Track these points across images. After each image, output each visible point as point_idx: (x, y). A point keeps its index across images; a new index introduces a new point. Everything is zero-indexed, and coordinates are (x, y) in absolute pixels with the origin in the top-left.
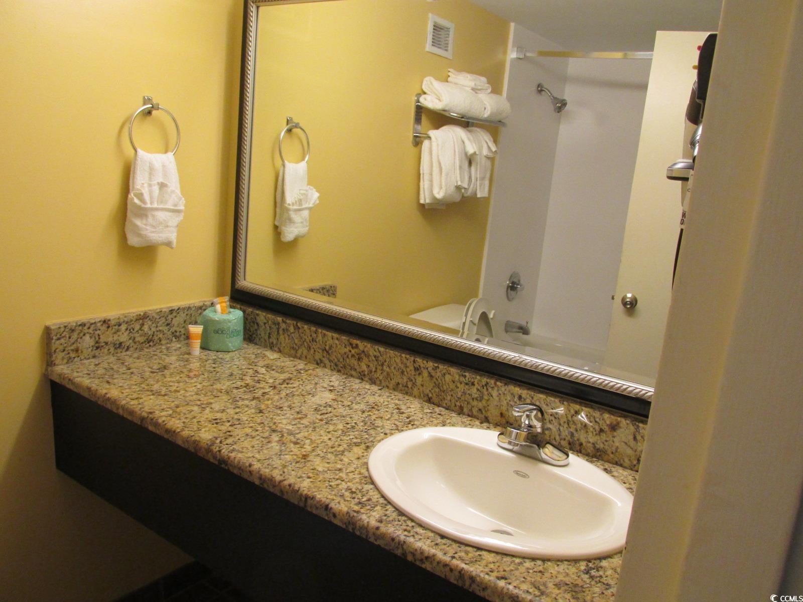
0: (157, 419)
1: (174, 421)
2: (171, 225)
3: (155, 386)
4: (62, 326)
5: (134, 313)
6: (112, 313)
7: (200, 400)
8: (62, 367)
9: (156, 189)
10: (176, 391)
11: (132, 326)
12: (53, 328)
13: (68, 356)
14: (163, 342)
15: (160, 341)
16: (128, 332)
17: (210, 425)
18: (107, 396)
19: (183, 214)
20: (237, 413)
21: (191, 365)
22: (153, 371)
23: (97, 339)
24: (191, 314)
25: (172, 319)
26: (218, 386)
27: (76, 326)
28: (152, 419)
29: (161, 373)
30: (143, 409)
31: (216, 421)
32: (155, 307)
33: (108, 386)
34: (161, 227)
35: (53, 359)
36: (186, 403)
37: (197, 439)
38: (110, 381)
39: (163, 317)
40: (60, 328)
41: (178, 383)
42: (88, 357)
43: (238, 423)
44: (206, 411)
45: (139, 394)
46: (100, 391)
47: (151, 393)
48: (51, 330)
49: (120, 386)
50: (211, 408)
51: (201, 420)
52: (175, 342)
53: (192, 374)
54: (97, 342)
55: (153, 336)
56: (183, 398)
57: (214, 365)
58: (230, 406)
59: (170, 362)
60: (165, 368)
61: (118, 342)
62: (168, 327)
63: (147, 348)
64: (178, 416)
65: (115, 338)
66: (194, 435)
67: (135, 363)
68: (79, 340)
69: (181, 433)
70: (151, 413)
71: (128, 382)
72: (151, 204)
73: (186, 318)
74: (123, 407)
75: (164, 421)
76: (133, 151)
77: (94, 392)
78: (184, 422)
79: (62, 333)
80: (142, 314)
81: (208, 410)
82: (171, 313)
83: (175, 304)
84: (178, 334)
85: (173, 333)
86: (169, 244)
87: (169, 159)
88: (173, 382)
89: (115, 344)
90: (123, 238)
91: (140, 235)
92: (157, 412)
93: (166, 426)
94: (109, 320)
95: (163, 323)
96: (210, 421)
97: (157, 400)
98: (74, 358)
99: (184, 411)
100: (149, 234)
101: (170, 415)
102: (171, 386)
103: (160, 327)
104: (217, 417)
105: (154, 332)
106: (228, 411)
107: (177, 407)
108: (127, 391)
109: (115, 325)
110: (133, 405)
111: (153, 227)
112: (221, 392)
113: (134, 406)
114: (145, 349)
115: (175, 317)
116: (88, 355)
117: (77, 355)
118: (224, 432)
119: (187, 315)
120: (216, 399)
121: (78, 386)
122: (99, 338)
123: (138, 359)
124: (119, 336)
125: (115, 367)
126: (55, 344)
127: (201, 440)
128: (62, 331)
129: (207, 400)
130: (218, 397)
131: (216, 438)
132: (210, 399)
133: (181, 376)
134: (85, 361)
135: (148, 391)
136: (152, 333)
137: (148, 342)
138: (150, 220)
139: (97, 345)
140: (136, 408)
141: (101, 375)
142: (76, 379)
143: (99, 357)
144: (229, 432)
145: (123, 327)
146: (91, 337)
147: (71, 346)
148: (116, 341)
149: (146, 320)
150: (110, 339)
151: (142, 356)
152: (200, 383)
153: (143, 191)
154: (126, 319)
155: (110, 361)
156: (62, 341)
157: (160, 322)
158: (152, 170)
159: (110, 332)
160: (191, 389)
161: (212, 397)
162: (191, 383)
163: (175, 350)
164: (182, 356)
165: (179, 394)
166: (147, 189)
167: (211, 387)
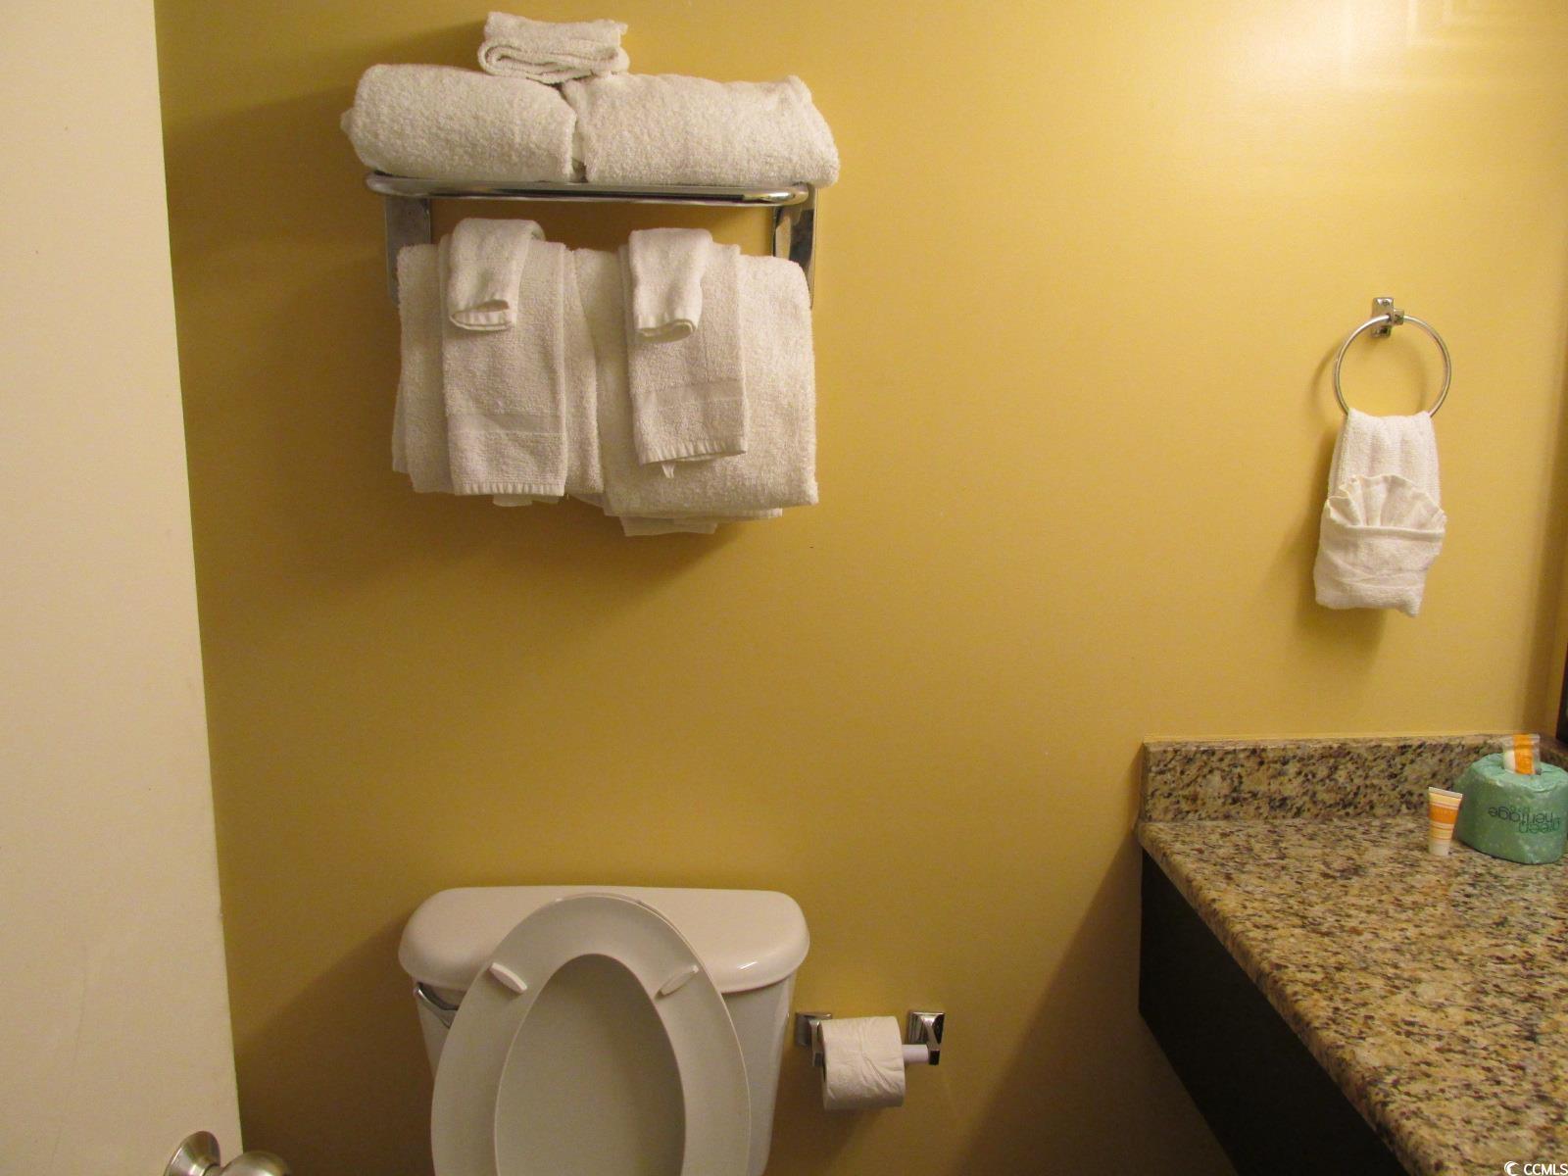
0: (1283, 985)
1: (1317, 1000)
2: (1409, 567)
3: (1317, 907)
4: (1170, 749)
5: (1319, 742)
6: (1273, 737)
7: (1396, 967)
8: (1161, 825)
9: (1380, 493)
10: (1355, 931)
11: (1312, 768)
12: (1152, 749)
13: (1176, 806)
14: (1379, 811)
15: (1372, 808)
16: (1301, 778)
17: (1390, 1033)
18: (1216, 906)
19: (1440, 544)
20: (1468, 1023)
21: (1418, 876)
22: (1329, 872)
23: (1236, 783)
24: (1451, 761)
25: (1404, 765)
26: (1457, 943)
27: (1196, 753)
28: (1276, 982)
29: (1341, 882)
30: (1266, 954)
31: (1409, 1029)
32: (1369, 735)
33: (1224, 886)
34: (1385, 571)
35: (1148, 808)
36: (1364, 965)
37: (1348, 1057)
38: (1233, 876)
39: (1383, 758)
40: (1165, 752)
41: (1369, 912)
42: (1214, 815)
43: (1459, 1048)
44: (1399, 996)
45: (1275, 918)
46: (1206, 891)
47: (1297, 921)
48: (1149, 753)
49: (1248, 892)
50: (1414, 993)
51: (1376, 1016)
52: (1407, 814)
53: (1408, 900)
54: (1235, 790)
55: (1356, 794)
56: (1362, 950)
57: (1470, 890)
58: (1461, 1001)
59: (1374, 860)
60: (1357, 870)
61: (1279, 797)
62: (1392, 781)
63: (1340, 818)
64: (1331, 992)
65: (1274, 786)
66: (1342, 1047)
67: (1301, 846)
68: (1199, 780)
69: (1319, 1032)
70: (1279, 967)
71: (1267, 886)
72: (1368, 521)
73: (1436, 769)
74: (1234, 937)
75: (1295, 993)
76: (1341, 414)
77: (1194, 890)
78: (1337, 1009)
79: (1170, 762)
80: (1335, 746)
81: (1405, 994)
82: (1403, 754)
83: (1414, 734)
84: (1415, 799)
85: (1403, 796)
86: (1403, 607)
87: (1419, 427)
88: (1359, 908)
89: (1271, 800)
90: (1309, 588)
91: (1339, 585)
92: (1292, 968)
93: (1297, 1006)
94: (1264, 750)
95: (1382, 771)
96: (1395, 1024)
97: (1305, 941)
98: (1188, 812)
99: (1349, 983)
100: (1359, 584)
101: (1315, 985)
102: (1349, 916)
103: (1374, 777)
104: (1416, 1020)
105: (1359, 788)
106: (1451, 1011)
107: (1340, 968)
108: (1254, 906)
109: (1276, 762)
110: (1254, 939)
111: (1367, 568)
112: (1456, 960)
113: (1253, 943)
114: (1335, 820)
115: (1412, 762)
116: (1216, 812)
117: (1193, 807)
118: (1416, 1061)
119: (1441, 761)
120: (1436, 974)
121: (1174, 869)
122: (1241, 783)
123: (1311, 839)
124: (1281, 784)
125: (1257, 847)
126: (1156, 782)
127: (1353, 1063)
128: (1168, 760)
129: (1414, 970)
130: (1443, 969)
131: (1390, 1070)
132: (1421, 969)
133: (1383, 898)
134: (1209, 823)
135: (1298, 915)
136: (1355, 789)
137: (1345, 807)
138: (1363, 555)
139: (1235, 795)
140: (1257, 946)
141: (1223, 859)
142: (1175, 857)
143: (1236, 820)
144: (1428, 1064)
145: (1292, 768)
146: (1224, 778)
147: (1182, 789)
148: (1275, 793)
149: (1343, 761)
150: (1262, 788)
151: (1322, 835)
152: (1416, 926)
153: (1350, 497)
154: (1299, 753)
155: (1251, 831)
156: (1168, 776)
157: (1375, 769)
158: (1376, 451)
159: (1262, 774)
160: (1389, 935)
161: (1429, 966)
162: (1398, 920)
163: (1399, 835)
164: (1405, 852)
165: (1356, 938)
166: (1359, 492)
167: (1438, 942)
